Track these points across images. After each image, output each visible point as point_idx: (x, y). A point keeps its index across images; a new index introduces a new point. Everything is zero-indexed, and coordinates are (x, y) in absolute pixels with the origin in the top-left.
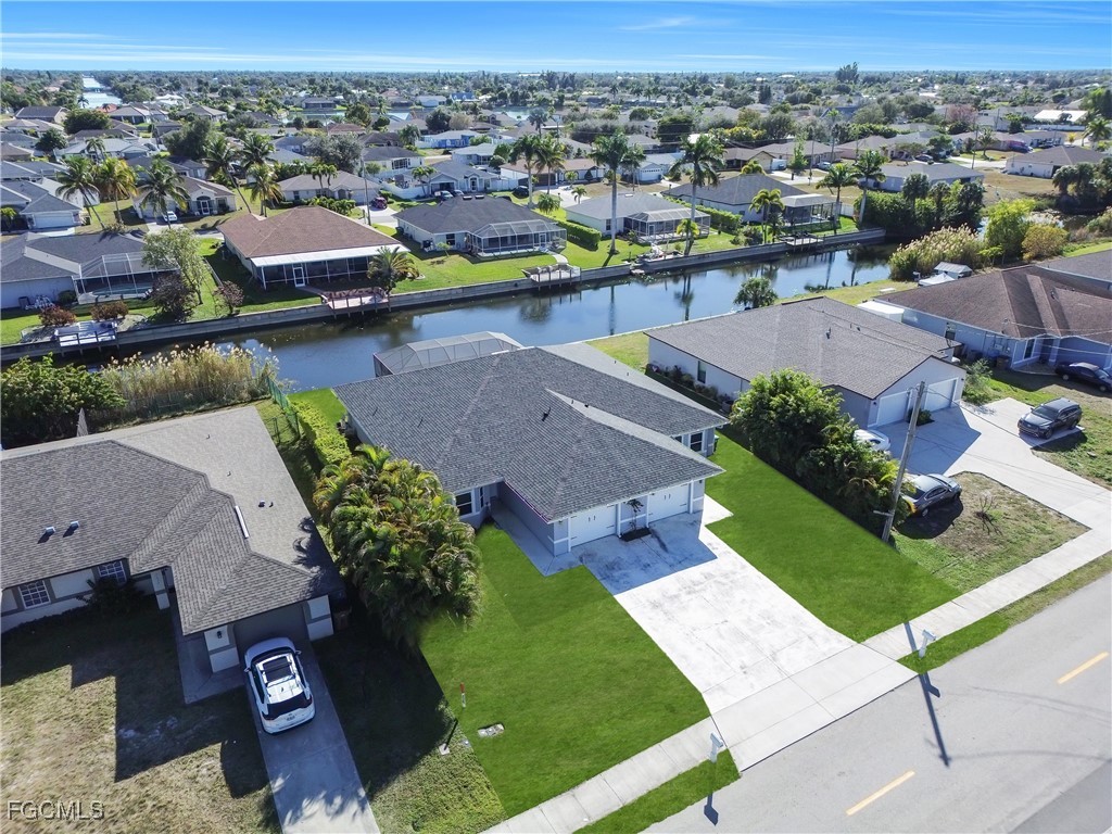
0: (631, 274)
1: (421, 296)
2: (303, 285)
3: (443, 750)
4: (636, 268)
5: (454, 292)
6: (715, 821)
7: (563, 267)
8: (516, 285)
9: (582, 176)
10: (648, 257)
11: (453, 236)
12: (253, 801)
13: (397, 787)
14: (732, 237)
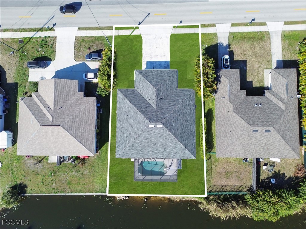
3: (207, 46)
6: (181, 21)
12: (231, 49)
13: (214, 43)
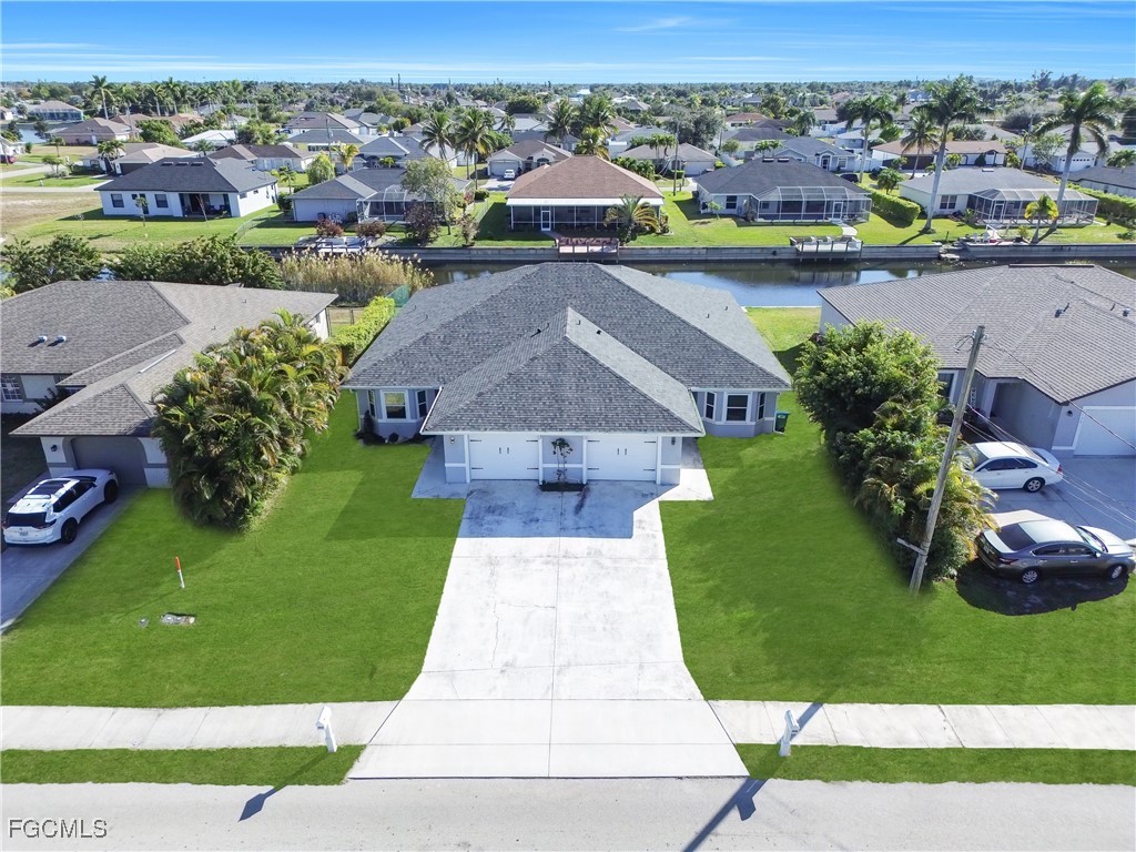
0: (939, 258)
1: (657, 252)
2: (549, 229)
4: (949, 251)
5: (696, 252)
7: (846, 240)
8: (774, 253)
9: (972, 159)
10: (972, 241)
11: (734, 198)
14: (1124, 230)
